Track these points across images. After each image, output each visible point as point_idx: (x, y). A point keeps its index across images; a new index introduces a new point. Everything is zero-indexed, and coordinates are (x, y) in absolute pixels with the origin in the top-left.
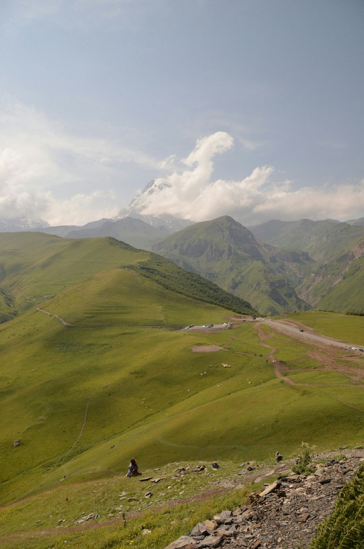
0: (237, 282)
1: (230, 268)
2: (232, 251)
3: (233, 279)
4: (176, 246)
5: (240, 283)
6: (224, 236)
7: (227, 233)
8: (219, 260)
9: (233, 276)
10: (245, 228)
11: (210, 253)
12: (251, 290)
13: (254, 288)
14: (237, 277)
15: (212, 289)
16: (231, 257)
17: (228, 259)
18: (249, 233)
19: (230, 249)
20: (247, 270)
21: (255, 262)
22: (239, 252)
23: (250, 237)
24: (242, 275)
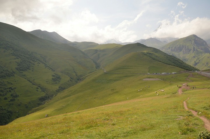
0: (197, 62)
1: (194, 56)
2: (195, 49)
3: (195, 61)
4: (169, 48)
5: (198, 63)
6: (192, 43)
7: (193, 42)
8: (189, 53)
9: (195, 59)
10: (202, 39)
11: (184, 50)
12: (203, 66)
13: (205, 65)
14: (197, 60)
15: (180, 63)
16: (194, 52)
17: (193, 53)
18: (204, 41)
19: (194, 48)
20: (202, 57)
21: (206, 54)
22: (198, 50)
23: (205, 43)
24: (200, 59)
